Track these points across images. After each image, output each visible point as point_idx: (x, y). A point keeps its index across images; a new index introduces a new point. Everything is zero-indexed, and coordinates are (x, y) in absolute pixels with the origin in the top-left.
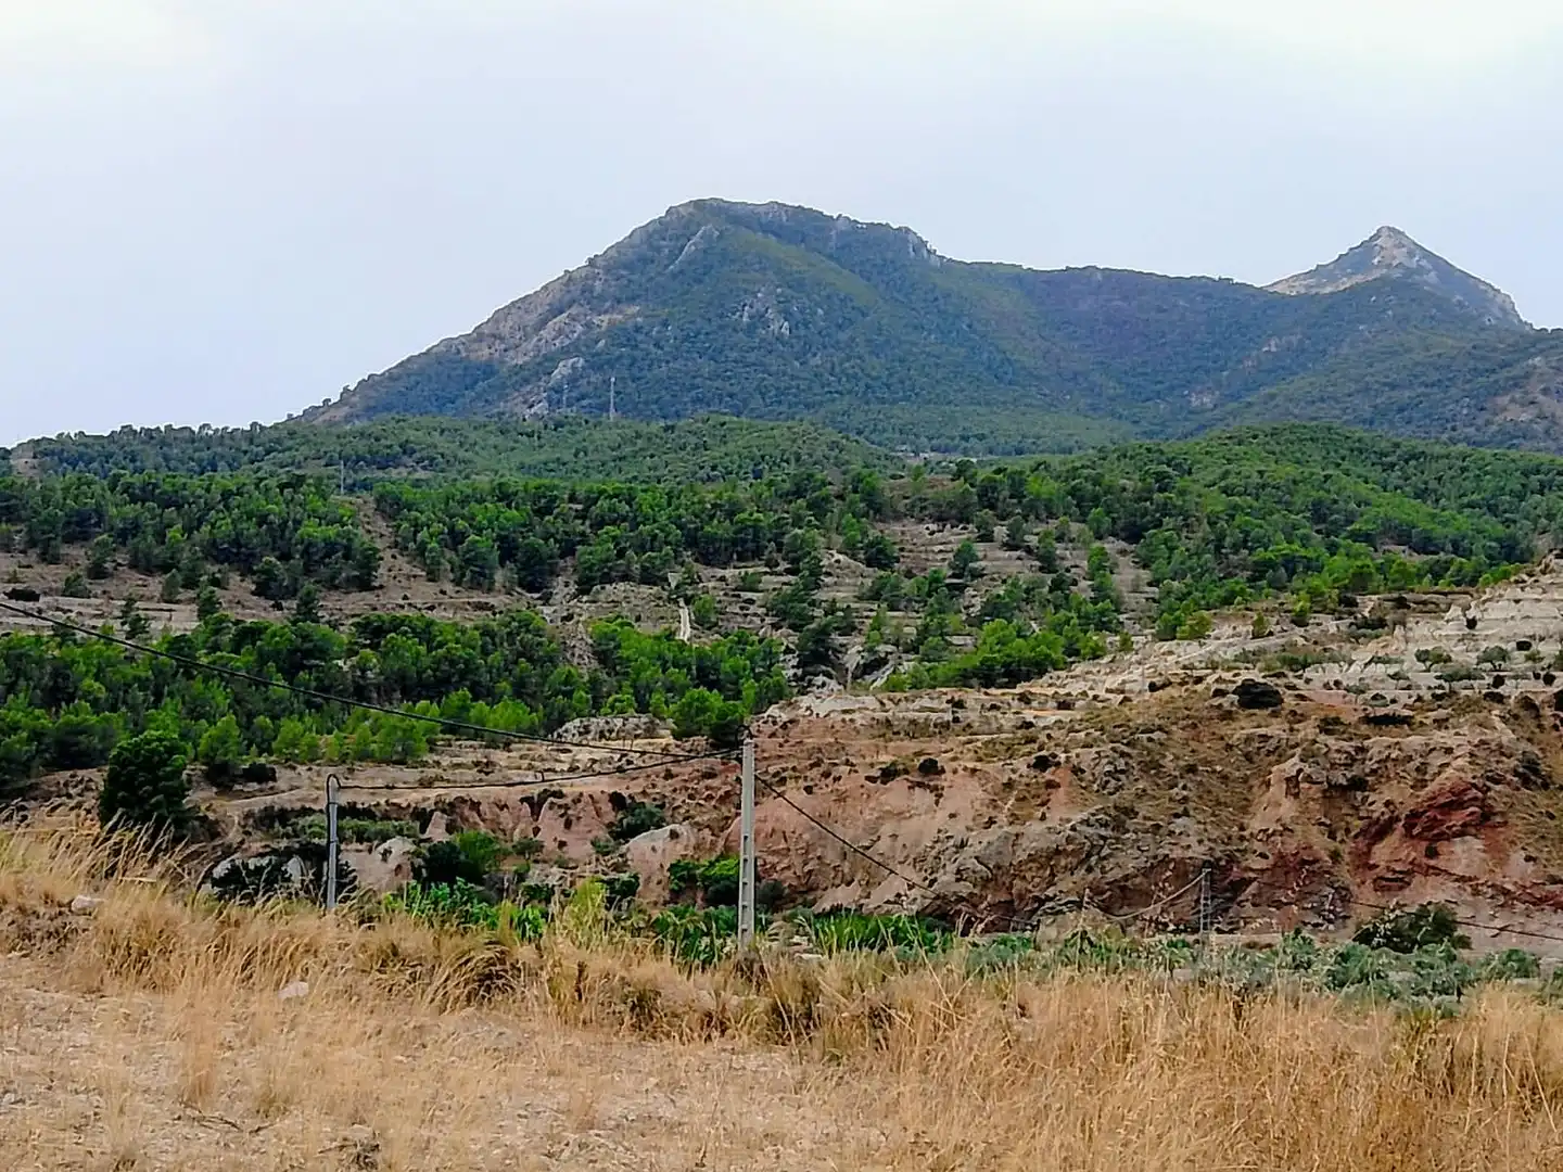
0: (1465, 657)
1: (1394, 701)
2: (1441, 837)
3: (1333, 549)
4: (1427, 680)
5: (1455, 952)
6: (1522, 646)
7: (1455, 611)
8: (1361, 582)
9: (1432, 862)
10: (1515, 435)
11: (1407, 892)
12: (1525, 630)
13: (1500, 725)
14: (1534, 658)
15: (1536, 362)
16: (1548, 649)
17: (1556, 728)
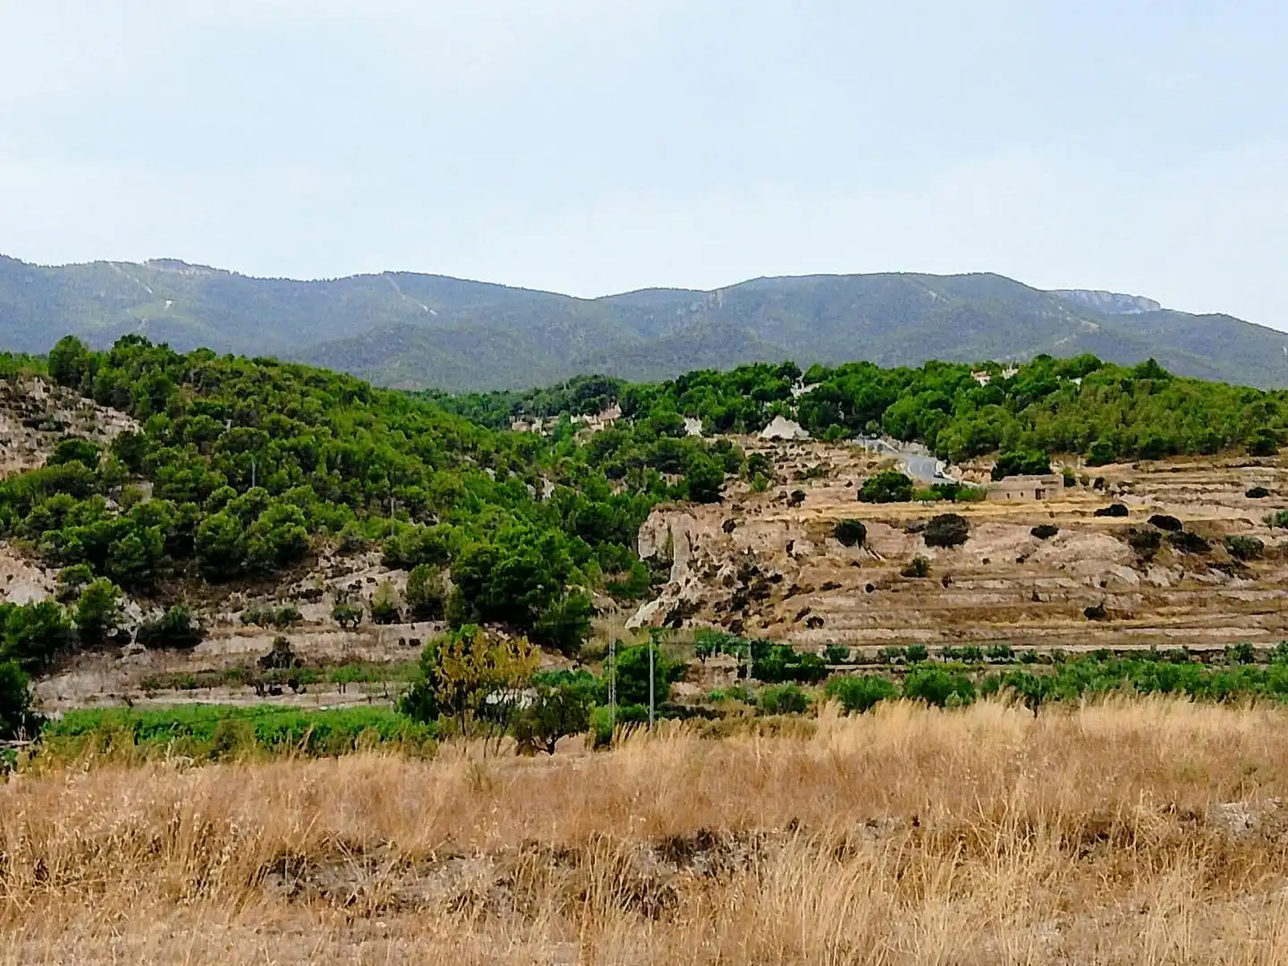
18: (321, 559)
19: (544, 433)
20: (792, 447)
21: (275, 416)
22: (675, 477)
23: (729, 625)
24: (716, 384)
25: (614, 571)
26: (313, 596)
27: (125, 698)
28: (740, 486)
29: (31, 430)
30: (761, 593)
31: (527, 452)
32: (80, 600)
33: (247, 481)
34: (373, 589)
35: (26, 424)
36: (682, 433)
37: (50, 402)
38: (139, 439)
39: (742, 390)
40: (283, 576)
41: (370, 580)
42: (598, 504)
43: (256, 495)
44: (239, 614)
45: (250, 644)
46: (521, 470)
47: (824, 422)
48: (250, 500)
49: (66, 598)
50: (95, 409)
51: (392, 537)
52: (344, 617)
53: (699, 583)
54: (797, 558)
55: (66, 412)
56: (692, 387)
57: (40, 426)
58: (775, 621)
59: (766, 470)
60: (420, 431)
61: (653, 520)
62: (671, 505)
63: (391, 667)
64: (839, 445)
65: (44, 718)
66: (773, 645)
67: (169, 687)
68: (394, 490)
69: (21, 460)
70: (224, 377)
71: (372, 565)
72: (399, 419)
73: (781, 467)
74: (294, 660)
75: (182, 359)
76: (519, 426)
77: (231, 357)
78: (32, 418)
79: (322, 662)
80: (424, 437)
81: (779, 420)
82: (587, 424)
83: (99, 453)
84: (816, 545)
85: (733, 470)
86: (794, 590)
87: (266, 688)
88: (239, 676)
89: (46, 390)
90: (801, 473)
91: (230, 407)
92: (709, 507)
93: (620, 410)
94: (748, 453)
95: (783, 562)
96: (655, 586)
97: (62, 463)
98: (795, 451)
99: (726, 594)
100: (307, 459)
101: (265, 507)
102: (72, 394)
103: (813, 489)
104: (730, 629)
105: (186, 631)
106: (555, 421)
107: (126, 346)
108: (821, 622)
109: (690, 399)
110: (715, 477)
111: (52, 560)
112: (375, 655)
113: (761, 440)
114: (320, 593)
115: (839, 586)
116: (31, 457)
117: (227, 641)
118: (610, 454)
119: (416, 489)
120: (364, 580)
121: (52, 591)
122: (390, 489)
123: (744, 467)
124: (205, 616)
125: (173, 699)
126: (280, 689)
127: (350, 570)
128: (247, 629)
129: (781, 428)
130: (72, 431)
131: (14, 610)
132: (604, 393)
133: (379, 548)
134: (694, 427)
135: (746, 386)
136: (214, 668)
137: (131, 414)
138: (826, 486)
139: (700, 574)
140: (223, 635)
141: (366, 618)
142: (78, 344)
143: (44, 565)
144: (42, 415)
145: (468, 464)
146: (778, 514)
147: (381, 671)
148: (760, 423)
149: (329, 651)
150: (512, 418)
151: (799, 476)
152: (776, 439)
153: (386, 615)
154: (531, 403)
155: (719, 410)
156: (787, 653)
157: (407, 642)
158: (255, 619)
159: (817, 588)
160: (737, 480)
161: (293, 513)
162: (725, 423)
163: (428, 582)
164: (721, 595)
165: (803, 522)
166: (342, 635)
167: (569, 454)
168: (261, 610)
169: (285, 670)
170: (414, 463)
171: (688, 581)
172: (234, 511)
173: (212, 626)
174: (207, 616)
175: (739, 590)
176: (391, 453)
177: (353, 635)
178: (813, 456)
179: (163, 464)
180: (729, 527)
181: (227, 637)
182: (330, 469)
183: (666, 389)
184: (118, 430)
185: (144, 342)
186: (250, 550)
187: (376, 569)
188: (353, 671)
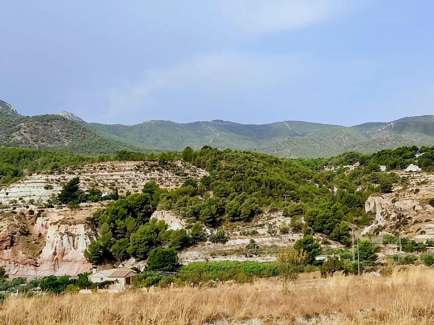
0: (5, 202)
5: (5, 279)
6: (20, 199)
7: (3, 190)
10: (17, 143)
12: (21, 194)
13: (15, 220)
14: (23, 202)
15: (22, 124)
16: (27, 199)
17: (29, 219)
18: (264, 214)
19: (335, 171)
20: (416, 174)
21: (249, 169)
22: (377, 185)
23: (394, 234)
24: (390, 154)
25: (357, 216)
26: (261, 226)
27: (206, 259)
28: (398, 187)
29: (177, 176)
30: (405, 223)
31: (329, 178)
32: (192, 228)
33: (241, 190)
34: (280, 223)
35: (176, 174)
36: (380, 171)
37: (183, 167)
38: (209, 177)
39: (399, 156)
40: (252, 220)
41: (279, 221)
42: (352, 194)
43: (244, 195)
44: (239, 232)
45: (243, 241)
46: (327, 184)
47: (426, 165)
48: (242, 196)
49: (188, 227)
50: (196, 169)
51: (286, 207)
52: (272, 233)
53: (384, 220)
54: (417, 211)
55: (188, 170)
56: (382, 155)
57: (180, 175)
58: (409, 232)
59: (407, 182)
60: (295, 173)
61: (370, 199)
62: (375, 194)
63: (285, 248)
64: (432, 173)
65: (182, 265)
66: (409, 240)
67: (219, 255)
69: (175, 185)
70: (234, 158)
71: (280, 216)
72: (288, 169)
73: (412, 181)
74: (256, 246)
75: (222, 153)
76: (327, 169)
77: (236, 151)
78: (178, 172)
79: (265, 247)
80: (296, 175)
81: (411, 165)
82: (349, 168)
83: (197, 183)
84: (423, 207)
85: (397, 182)
86: (416, 222)
87: (248, 255)
88: (239, 252)
89: (182, 164)
90: (419, 183)
91: (236, 167)
92: (388, 194)
93: (359, 163)
94: (401, 176)
95: (412, 212)
96: (370, 221)
97: (186, 186)
98: (417, 175)
99: (393, 223)
100: (259, 182)
101: (247, 198)
102: (189, 165)
103: (423, 188)
104: (395, 235)
105: (223, 237)
106: (338, 167)
107: (205, 149)
108: (425, 232)
109: (381, 159)
110: (390, 185)
111: (184, 216)
112: (281, 245)
113: (406, 172)
114: (264, 225)
115: (431, 220)
116: (177, 185)
118: (356, 178)
119: (293, 191)
120: (277, 221)
121: (184, 226)
122: (285, 192)
123: (400, 181)
125: (220, 259)
126: (252, 256)
128: (241, 237)
129: (412, 167)
130: (189, 176)
131: (173, 232)
132: (354, 157)
133: (282, 211)
134: (383, 168)
135: (401, 154)
136: (232, 249)
137: (206, 170)
138: (427, 187)
139: (384, 217)
140: (234, 238)
141: (278, 233)
142: (191, 149)
143: (182, 218)
144: (181, 171)
145: (310, 183)
146: (411, 196)
147: (283, 249)
148: (405, 166)
149: (267, 244)
150: (325, 167)
151: (418, 184)
152: (411, 171)
153: (285, 231)
154: (331, 162)
155: (392, 162)
156: (413, 242)
157: (291, 241)
158: (244, 234)
159: (423, 221)
160: (397, 185)
161: (255, 200)
162: (393, 166)
163: (297, 221)
164: (392, 224)
165: (418, 199)
166: (270, 238)
167: (343, 178)
168: (246, 231)
169: (254, 249)
170: (293, 183)
171: (381, 219)
172: (237, 199)
173: (231, 236)
174: (230, 233)
175: (398, 222)
176: (285, 181)
177: (274, 238)
178: (423, 177)
179: (216, 186)
180: (394, 201)
181: (236, 239)
182: (266, 186)
183: (374, 156)
184: (202, 175)
185: (210, 148)
186: (242, 212)
187: (281, 217)
188: (274, 250)
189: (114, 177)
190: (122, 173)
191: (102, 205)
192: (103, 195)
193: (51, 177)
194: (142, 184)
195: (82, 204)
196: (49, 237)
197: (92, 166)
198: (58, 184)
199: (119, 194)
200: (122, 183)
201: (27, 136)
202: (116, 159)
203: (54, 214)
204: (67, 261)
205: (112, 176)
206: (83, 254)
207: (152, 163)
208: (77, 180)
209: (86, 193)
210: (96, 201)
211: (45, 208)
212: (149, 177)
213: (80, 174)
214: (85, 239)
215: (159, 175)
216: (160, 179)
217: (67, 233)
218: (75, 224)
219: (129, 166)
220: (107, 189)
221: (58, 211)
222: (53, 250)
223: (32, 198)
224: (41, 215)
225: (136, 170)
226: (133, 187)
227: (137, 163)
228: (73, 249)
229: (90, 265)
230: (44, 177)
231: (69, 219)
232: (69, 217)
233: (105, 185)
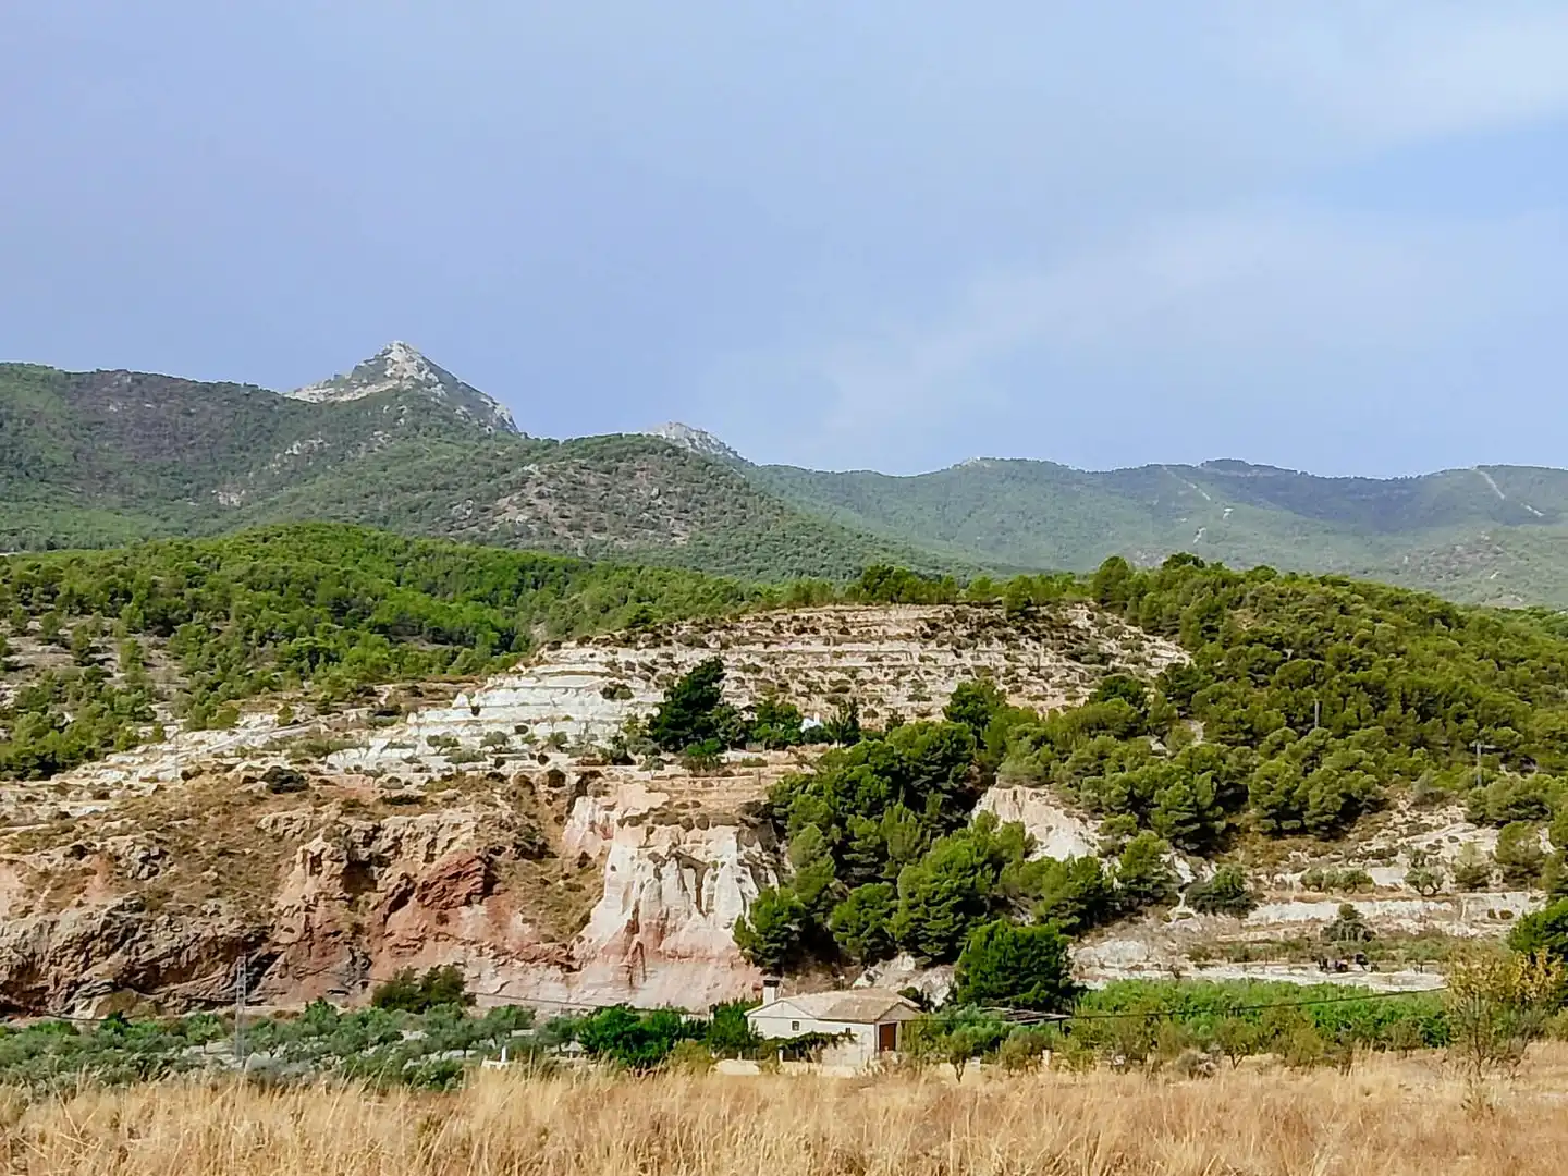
0: (469, 740)
1: (407, 783)
2: (447, 906)
3: (354, 639)
4: (438, 763)
5: (462, 1010)
7: (462, 699)
8: (379, 673)
9: (442, 928)
10: (513, 535)
11: (419, 956)
12: (524, 714)
13: (500, 802)
14: (530, 740)
15: (530, 468)
16: (541, 732)
17: (549, 802)
18: (1394, 813)
21: (1340, 645)
26: (1384, 856)
27: (1171, 969)
29: (1073, 663)
32: (1124, 856)
33: (1309, 720)
34: (1456, 849)
35: (1070, 657)
37: (1094, 631)
38: (1190, 671)
40: (1348, 832)
41: (1453, 839)
43: (1318, 738)
44: (1298, 876)
45: (1313, 911)
48: (1312, 744)
49: (1109, 853)
50: (1142, 639)
51: (1479, 788)
52: (1423, 884)
55: (1112, 643)
57: (1083, 659)
60: (1516, 661)
63: (1477, 943)
65: (1084, 989)
67: (1221, 958)
68: (1483, 731)
69: (1063, 698)
70: (1285, 599)
71: (1454, 821)
72: (1488, 645)
74: (1362, 932)
75: (1239, 581)
77: (1294, 577)
78: (1074, 649)
79: (1398, 934)
80: (1521, 670)
83: (1146, 690)
87: (1330, 963)
88: (1296, 949)
89: (1090, 617)
91: (1291, 634)
97: (1106, 700)
100: (1377, 692)
101: (1330, 752)
102: (1118, 622)
105: (1238, 894)
107: (1176, 567)
111: (1096, 810)
112: (1456, 929)
114: (1394, 853)
116: (1073, 694)
117: (1286, 905)
119: (1508, 730)
120: (1445, 840)
122: (1478, 731)
124: (1261, 877)
125: (1224, 972)
126: (1346, 966)
127: (1427, 828)
128: (1307, 893)
130: (1116, 663)
131: (1054, 865)
133: (1463, 802)
136: (1272, 938)
137: (1181, 644)
140: (1280, 899)
141: (1447, 886)
142: (1124, 566)
143: (1086, 816)
144: (1085, 646)
147: (1465, 949)
149: (1406, 923)
153: (1473, 881)
157: (1498, 916)
158: (1318, 884)
161: (1361, 760)
163: (1522, 843)
166: (1418, 904)
168: (1325, 872)
169: (1353, 943)
170: (1507, 698)
172: (1294, 755)
173: (1269, 889)
174: (1264, 877)
176: (1478, 689)
177: (1432, 905)
179: (1214, 702)
181: (1288, 901)
182: (1405, 707)
184: (1166, 662)
185: (1196, 563)
186: (1312, 802)
187: (1460, 826)
188: (1430, 947)
189: (845, 662)
190: (872, 647)
191: (802, 761)
192: (806, 725)
193: (624, 655)
194: (945, 689)
195: (730, 755)
196: (613, 868)
197: (767, 619)
198: (648, 679)
199: (863, 722)
200: (875, 681)
201: (547, 508)
202: (853, 595)
203: (634, 789)
204: (675, 955)
205: (838, 655)
206: (730, 932)
207: (984, 612)
208: (714, 670)
209: (746, 716)
210: (781, 745)
211: (604, 764)
212: (969, 663)
213: (725, 646)
214: (740, 881)
215: (1007, 657)
216: (1009, 672)
217: (678, 857)
218: (704, 824)
219: (898, 624)
220: (819, 702)
221: (647, 775)
222: (629, 916)
223: (559, 728)
224: (590, 788)
225: (926, 636)
226: (911, 698)
227: (928, 612)
228: (696, 914)
229: (755, 974)
230: (603, 655)
231: (684, 806)
232: (684, 799)
233: (812, 688)
